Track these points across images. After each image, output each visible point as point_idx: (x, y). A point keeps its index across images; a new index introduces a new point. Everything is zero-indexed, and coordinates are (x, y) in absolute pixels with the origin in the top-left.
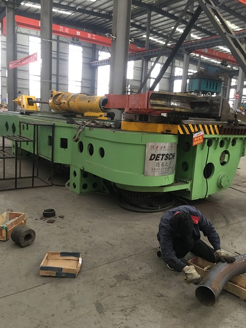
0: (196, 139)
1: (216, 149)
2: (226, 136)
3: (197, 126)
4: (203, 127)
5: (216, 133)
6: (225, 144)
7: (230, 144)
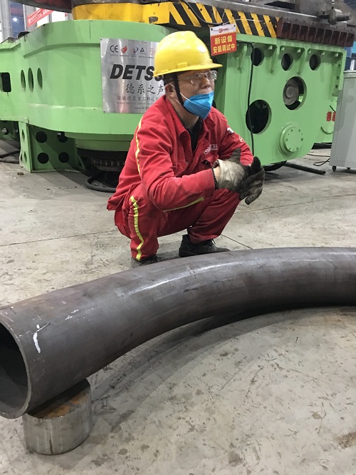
1: (272, 71)
2: (293, 44)
3: (221, 12)
4: (235, 15)
5: (267, 34)
6: (295, 65)
7: (307, 65)
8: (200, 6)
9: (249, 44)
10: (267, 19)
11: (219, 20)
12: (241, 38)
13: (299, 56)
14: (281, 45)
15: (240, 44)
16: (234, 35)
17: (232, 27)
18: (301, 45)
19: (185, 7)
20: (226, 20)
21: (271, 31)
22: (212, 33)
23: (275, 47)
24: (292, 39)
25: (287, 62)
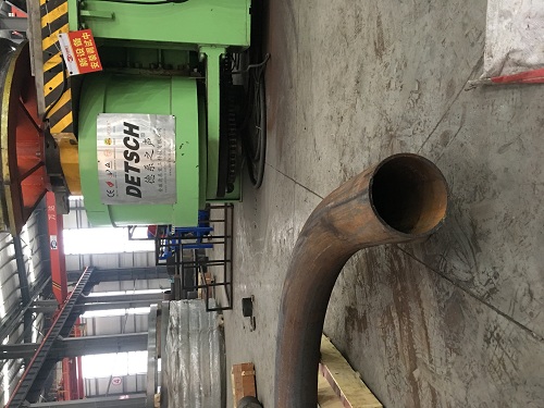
0: (84, 63)
3: (48, 55)
12: (74, 22)
16: (72, 36)
17: (62, 38)
22: (76, 72)
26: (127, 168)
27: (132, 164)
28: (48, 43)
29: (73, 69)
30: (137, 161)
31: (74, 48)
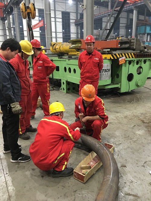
0: (121, 61)
1: (133, 66)
2: (139, 59)
3: (121, 54)
4: (125, 55)
5: (133, 57)
6: (139, 63)
7: (143, 63)
8: (117, 54)
9: (128, 61)
10: (132, 54)
11: (121, 56)
12: (126, 59)
13: (141, 61)
14: (136, 59)
15: (126, 61)
16: (124, 59)
17: (124, 58)
18: (141, 59)
19: (114, 55)
20: (123, 56)
21: (134, 56)
22: (119, 60)
23: (134, 60)
24: (139, 58)
25: (137, 63)
26: (103, 70)
27: (104, 71)
28: (123, 54)
29: (120, 59)
30: (105, 72)
31: (123, 60)
